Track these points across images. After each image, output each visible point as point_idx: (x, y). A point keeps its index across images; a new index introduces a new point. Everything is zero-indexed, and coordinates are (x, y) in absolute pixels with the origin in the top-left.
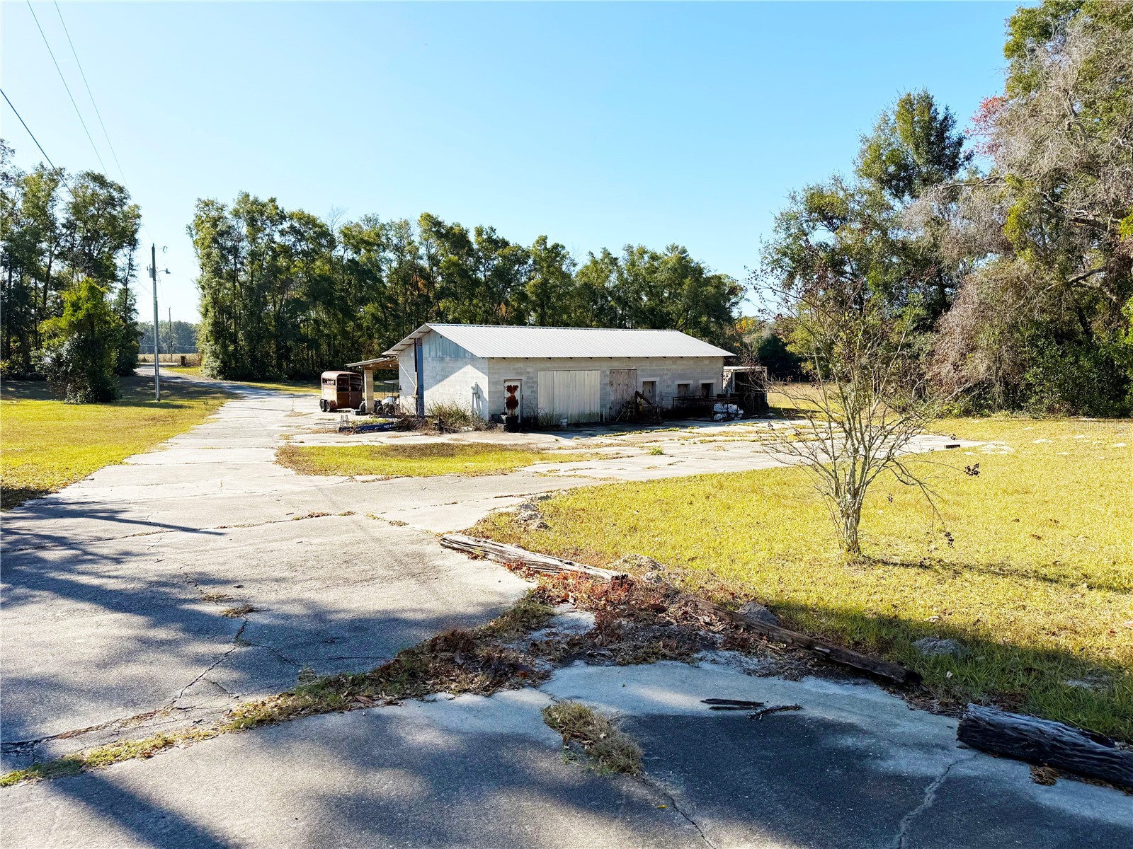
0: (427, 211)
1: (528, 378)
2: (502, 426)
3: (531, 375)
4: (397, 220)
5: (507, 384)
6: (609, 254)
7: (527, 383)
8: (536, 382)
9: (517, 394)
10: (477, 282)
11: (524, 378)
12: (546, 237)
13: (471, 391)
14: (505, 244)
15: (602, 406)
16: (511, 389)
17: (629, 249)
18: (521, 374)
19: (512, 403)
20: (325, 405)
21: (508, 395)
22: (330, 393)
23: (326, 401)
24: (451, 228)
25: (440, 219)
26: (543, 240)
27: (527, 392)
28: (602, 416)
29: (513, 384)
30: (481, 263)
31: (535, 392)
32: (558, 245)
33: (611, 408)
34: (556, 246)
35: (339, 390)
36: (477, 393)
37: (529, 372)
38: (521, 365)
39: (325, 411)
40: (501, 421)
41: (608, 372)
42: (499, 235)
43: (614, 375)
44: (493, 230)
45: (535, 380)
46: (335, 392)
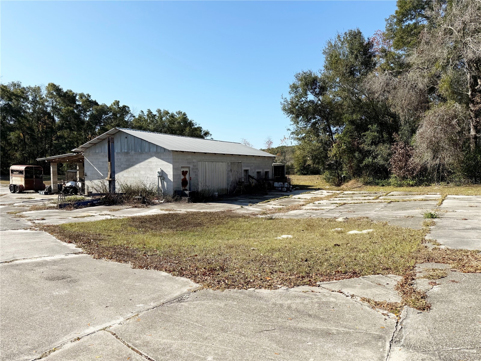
0: (52, 82)
1: (194, 166)
2: (187, 198)
3: (195, 164)
4: (33, 86)
5: (183, 170)
6: (151, 113)
7: (193, 169)
8: (197, 169)
9: (187, 177)
10: (83, 122)
11: (191, 166)
12: (119, 101)
13: (157, 174)
14: (96, 103)
15: (228, 184)
16: (184, 173)
17: (159, 111)
18: (189, 163)
19: (184, 183)
20: (14, 189)
21: (183, 177)
22: (18, 180)
23: (15, 185)
24: (66, 92)
25: (60, 87)
26: (117, 103)
27: (193, 176)
28: (227, 190)
29: (185, 170)
30: (81, 113)
31: (197, 175)
32: (126, 106)
33: (231, 185)
34: (124, 107)
35: (26, 178)
36: (162, 176)
37: (194, 162)
38: (190, 157)
39: (14, 192)
40: (186, 195)
41: (230, 163)
42: (93, 98)
43: (232, 165)
44: (89, 96)
45: (197, 167)
46: (23, 179)
